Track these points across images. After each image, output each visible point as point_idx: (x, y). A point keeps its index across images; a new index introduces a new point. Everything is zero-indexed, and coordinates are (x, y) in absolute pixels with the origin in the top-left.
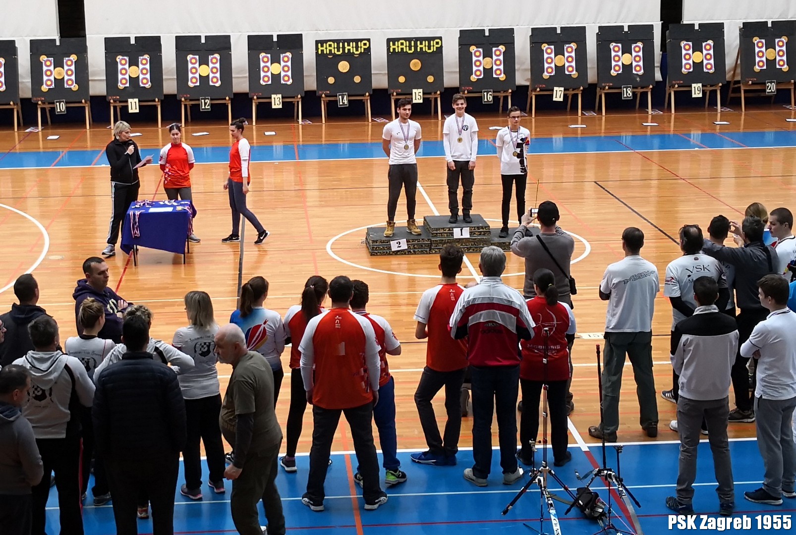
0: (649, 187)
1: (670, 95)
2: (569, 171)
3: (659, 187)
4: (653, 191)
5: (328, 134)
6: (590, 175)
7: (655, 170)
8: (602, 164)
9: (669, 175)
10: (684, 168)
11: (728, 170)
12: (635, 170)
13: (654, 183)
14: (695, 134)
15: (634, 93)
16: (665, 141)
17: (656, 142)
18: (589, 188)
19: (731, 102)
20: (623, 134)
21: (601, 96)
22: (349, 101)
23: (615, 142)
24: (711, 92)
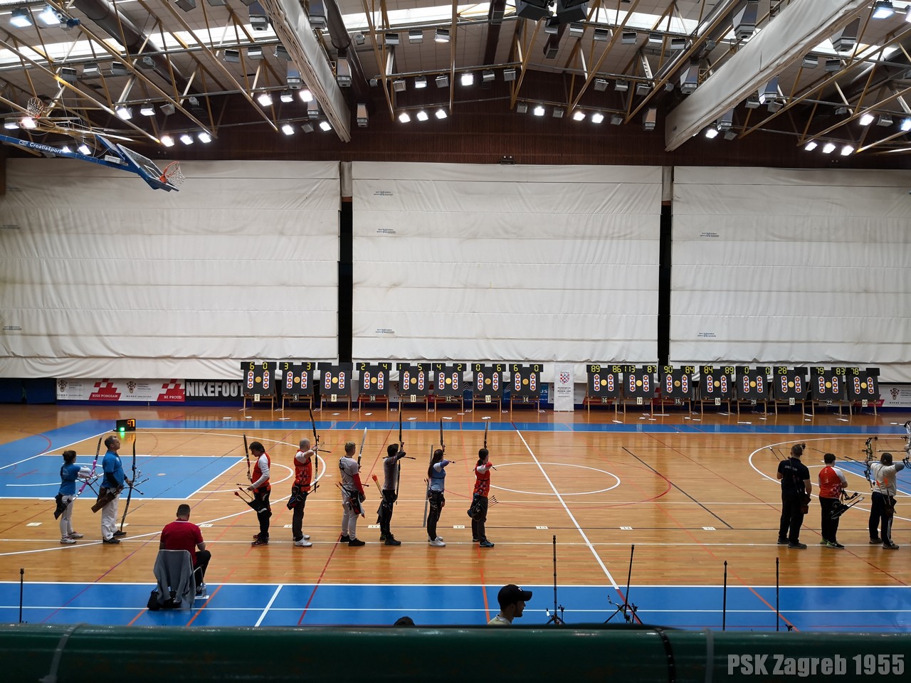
0: (652, 451)
2: (610, 442)
3: (657, 451)
4: (654, 453)
6: (620, 444)
7: (655, 443)
8: (626, 439)
9: (661, 445)
10: (668, 442)
11: (694, 445)
12: (645, 442)
13: (655, 449)
14: (676, 424)
17: (656, 428)
18: (620, 449)
20: (637, 423)
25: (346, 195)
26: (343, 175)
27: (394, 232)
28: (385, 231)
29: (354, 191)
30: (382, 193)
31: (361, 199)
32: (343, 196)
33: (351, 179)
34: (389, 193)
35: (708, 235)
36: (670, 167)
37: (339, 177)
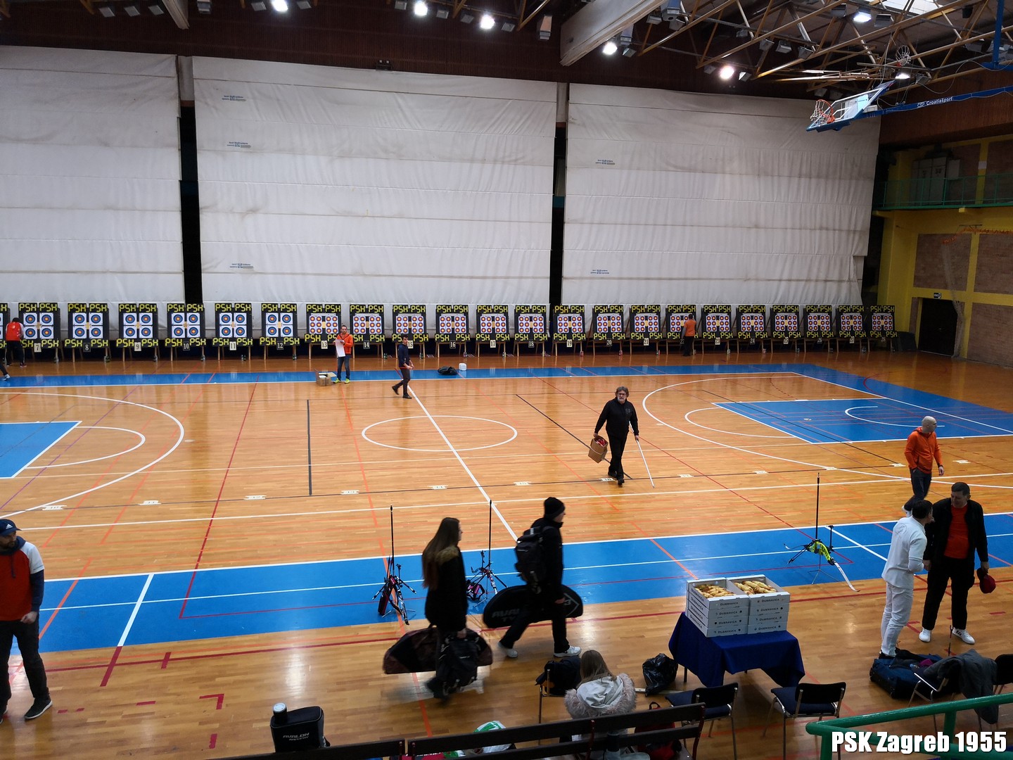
0: (543, 398)
1: (555, 345)
2: (501, 389)
3: (549, 398)
5: (356, 365)
7: (546, 388)
8: (517, 385)
9: (553, 391)
10: (561, 387)
11: (586, 389)
12: (536, 388)
13: (546, 395)
14: (569, 367)
15: (535, 344)
16: (551, 372)
17: (547, 372)
18: (510, 398)
19: (588, 351)
20: (529, 367)
21: (516, 346)
22: (370, 346)
23: (525, 372)
24: (577, 344)
25: (186, 98)
26: (182, 72)
27: (249, 147)
28: (237, 144)
29: (196, 94)
30: (232, 98)
31: (206, 103)
32: (183, 99)
33: (192, 78)
34: (240, 99)
35: (604, 162)
36: (566, 84)
37: (176, 76)
